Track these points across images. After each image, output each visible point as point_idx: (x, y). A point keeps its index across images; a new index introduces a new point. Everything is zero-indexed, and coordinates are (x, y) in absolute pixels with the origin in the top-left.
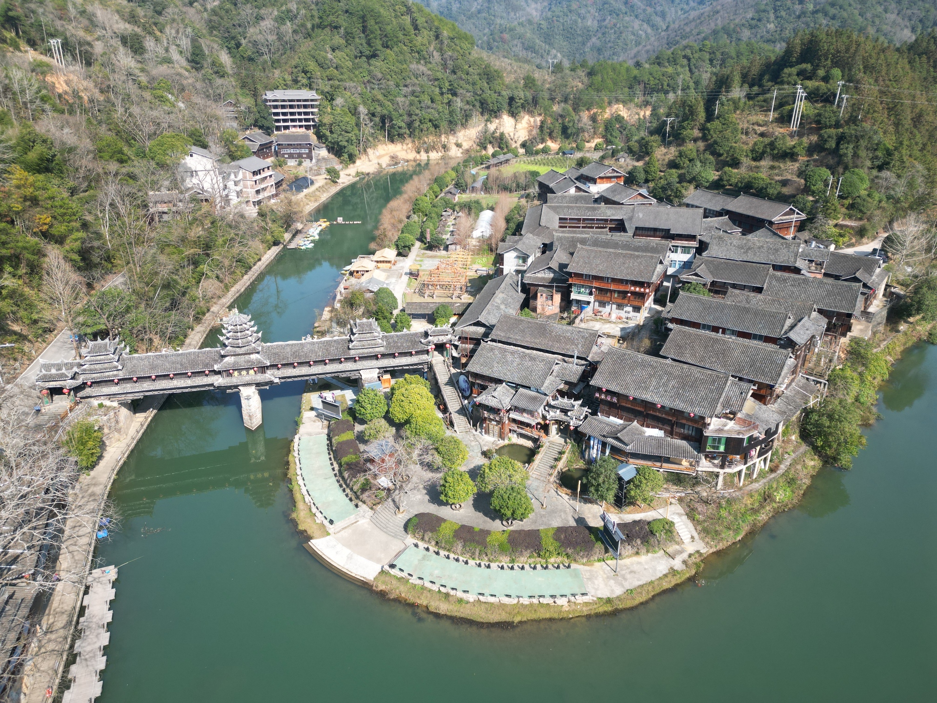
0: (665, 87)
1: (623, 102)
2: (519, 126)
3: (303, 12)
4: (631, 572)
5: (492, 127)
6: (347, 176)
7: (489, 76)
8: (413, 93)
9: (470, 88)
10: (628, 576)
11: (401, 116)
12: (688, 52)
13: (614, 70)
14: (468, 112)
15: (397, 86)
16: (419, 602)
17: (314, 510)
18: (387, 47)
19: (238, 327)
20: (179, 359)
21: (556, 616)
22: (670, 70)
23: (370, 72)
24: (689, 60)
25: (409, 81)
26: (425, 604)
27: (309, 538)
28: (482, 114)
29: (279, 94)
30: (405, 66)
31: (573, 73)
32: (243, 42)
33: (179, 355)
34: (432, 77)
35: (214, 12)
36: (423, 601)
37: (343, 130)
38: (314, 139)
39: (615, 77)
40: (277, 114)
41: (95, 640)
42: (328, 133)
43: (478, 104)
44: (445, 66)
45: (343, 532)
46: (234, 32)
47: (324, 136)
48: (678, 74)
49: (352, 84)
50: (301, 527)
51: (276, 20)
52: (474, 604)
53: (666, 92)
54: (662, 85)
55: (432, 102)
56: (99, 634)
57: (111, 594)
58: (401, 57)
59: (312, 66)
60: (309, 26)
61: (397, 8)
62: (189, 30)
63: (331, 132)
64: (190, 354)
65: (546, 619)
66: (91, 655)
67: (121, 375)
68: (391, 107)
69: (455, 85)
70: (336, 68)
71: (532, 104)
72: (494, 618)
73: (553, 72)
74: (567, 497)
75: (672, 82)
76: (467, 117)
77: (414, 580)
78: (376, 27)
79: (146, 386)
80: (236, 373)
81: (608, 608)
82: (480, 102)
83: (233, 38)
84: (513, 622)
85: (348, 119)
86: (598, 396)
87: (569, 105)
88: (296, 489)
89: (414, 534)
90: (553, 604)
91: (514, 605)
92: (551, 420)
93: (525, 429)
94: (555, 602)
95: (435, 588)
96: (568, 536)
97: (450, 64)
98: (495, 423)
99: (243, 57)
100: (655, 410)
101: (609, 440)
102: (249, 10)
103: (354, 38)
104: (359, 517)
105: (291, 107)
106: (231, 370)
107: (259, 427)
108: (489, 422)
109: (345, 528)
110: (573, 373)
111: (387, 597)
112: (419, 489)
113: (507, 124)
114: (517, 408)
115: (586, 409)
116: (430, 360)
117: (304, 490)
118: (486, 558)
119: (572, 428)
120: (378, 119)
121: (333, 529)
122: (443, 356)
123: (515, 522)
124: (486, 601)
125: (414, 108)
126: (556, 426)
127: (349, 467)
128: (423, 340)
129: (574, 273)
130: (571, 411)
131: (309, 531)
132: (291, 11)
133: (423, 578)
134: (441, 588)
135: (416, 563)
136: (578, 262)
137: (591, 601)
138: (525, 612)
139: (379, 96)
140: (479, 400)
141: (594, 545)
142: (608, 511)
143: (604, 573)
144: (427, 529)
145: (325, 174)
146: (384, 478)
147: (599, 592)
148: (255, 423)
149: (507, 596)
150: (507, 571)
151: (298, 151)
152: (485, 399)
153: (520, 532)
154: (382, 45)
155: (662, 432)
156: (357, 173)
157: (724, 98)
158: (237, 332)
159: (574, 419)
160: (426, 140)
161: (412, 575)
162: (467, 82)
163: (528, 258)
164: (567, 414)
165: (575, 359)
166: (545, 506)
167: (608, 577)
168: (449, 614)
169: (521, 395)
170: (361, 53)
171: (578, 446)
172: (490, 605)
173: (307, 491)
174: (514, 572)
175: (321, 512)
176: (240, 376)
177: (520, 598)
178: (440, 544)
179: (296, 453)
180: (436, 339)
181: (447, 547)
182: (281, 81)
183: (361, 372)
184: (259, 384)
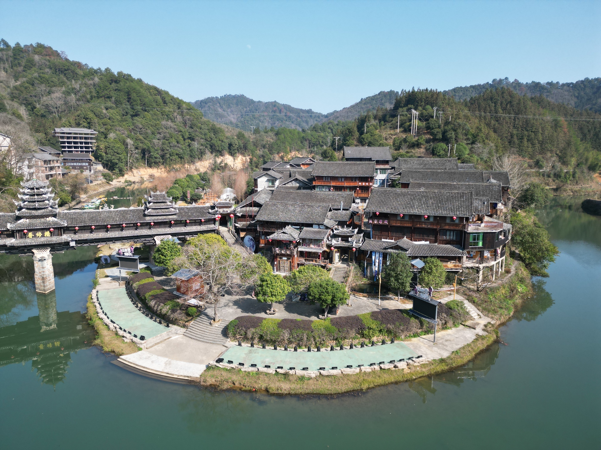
0: (321, 143)
1: (298, 150)
2: (236, 161)
3: (84, 89)
4: (447, 341)
5: (219, 160)
6: (117, 182)
7: (215, 130)
8: (164, 138)
9: (203, 137)
10: (446, 343)
11: (156, 150)
12: (331, 125)
13: (290, 132)
14: (202, 151)
15: (153, 133)
16: (257, 386)
17: (121, 333)
18: (146, 111)
19: (36, 190)
21: (400, 379)
22: (322, 134)
23: (133, 124)
24: (332, 130)
25: (161, 130)
26: (263, 386)
27: (118, 355)
28: (212, 153)
29: (66, 130)
30: (158, 122)
31: (266, 134)
32: (38, 106)
34: (177, 129)
35: (16, 88)
36: (262, 384)
37: (115, 152)
38: (93, 158)
39: (292, 136)
40: (64, 143)
42: (104, 154)
43: (209, 146)
44: (185, 124)
45: (156, 347)
46: (30, 100)
47: (101, 156)
48: (327, 137)
49: (121, 128)
50: (106, 349)
51: (64, 93)
52: (316, 378)
53: (322, 146)
54: (319, 142)
55: (178, 142)
58: (155, 117)
59: (91, 115)
60: (89, 97)
61: (151, 91)
63: (106, 153)
65: (392, 383)
68: (149, 145)
69: (193, 135)
70: (109, 119)
71: (243, 149)
72: (343, 387)
73: (254, 133)
74: (365, 299)
75: (324, 141)
76: (202, 153)
77: (247, 368)
78: (138, 98)
80: (30, 235)
81: (444, 367)
82: (210, 145)
83: (30, 104)
84: (362, 390)
85: (119, 146)
86: (371, 222)
87: (266, 150)
88: (97, 322)
89: (234, 336)
90: (394, 369)
91: (357, 374)
92: (335, 247)
93: (312, 260)
94: (395, 367)
95: (271, 371)
96: (384, 316)
97: (189, 123)
98: (286, 258)
99: (37, 115)
100: (421, 223)
101: (389, 250)
102: (43, 87)
103: (121, 104)
104: (172, 334)
105: (75, 138)
106: (25, 231)
107: (53, 292)
108: (281, 258)
109: (158, 343)
110: (344, 215)
111: (219, 389)
112: (229, 306)
113: (228, 159)
114: (305, 241)
115: (362, 235)
116: (217, 228)
117: (108, 321)
118: (314, 342)
119: (354, 249)
120: (140, 151)
121: (145, 344)
122: (227, 227)
123: (329, 315)
124: (329, 374)
125: (166, 146)
126: (338, 254)
127: (155, 297)
128: (210, 211)
129: (317, 176)
130: (351, 236)
131: (117, 350)
132: (75, 89)
133: (256, 365)
134: (278, 370)
135: (244, 356)
136: (318, 170)
137: (427, 362)
138: (370, 379)
139: (141, 137)
140: (271, 237)
141: (409, 320)
142: (404, 303)
143: (424, 344)
144: (249, 326)
145: (101, 180)
146: (193, 300)
147: (429, 356)
148: (48, 287)
149: (348, 367)
150: (338, 351)
151: (80, 164)
152: (277, 235)
153: (340, 318)
154: (142, 109)
155: (428, 243)
156: (126, 181)
157: (368, 124)
158: (34, 195)
159: (354, 243)
160: (175, 166)
161: (243, 364)
162: (201, 133)
163: (276, 181)
164: (347, 241)
165: (342, 209)
166: (350, 305)
167: (429, 346)
168: (293, 392)
169: (307, 231)
170: (127, 113)
171: (360, 266)
172: (333, 378)
173: (112, 321)
174: (344, 351)
175: (130, 333)
176: (35, 236)
177: (362, 367)
178: (265, 337)
179: (95, 300)
180: (221, 211)
181: (273, 338)
182: (67, 123)
183: (155, 238)
184: (54, 247)
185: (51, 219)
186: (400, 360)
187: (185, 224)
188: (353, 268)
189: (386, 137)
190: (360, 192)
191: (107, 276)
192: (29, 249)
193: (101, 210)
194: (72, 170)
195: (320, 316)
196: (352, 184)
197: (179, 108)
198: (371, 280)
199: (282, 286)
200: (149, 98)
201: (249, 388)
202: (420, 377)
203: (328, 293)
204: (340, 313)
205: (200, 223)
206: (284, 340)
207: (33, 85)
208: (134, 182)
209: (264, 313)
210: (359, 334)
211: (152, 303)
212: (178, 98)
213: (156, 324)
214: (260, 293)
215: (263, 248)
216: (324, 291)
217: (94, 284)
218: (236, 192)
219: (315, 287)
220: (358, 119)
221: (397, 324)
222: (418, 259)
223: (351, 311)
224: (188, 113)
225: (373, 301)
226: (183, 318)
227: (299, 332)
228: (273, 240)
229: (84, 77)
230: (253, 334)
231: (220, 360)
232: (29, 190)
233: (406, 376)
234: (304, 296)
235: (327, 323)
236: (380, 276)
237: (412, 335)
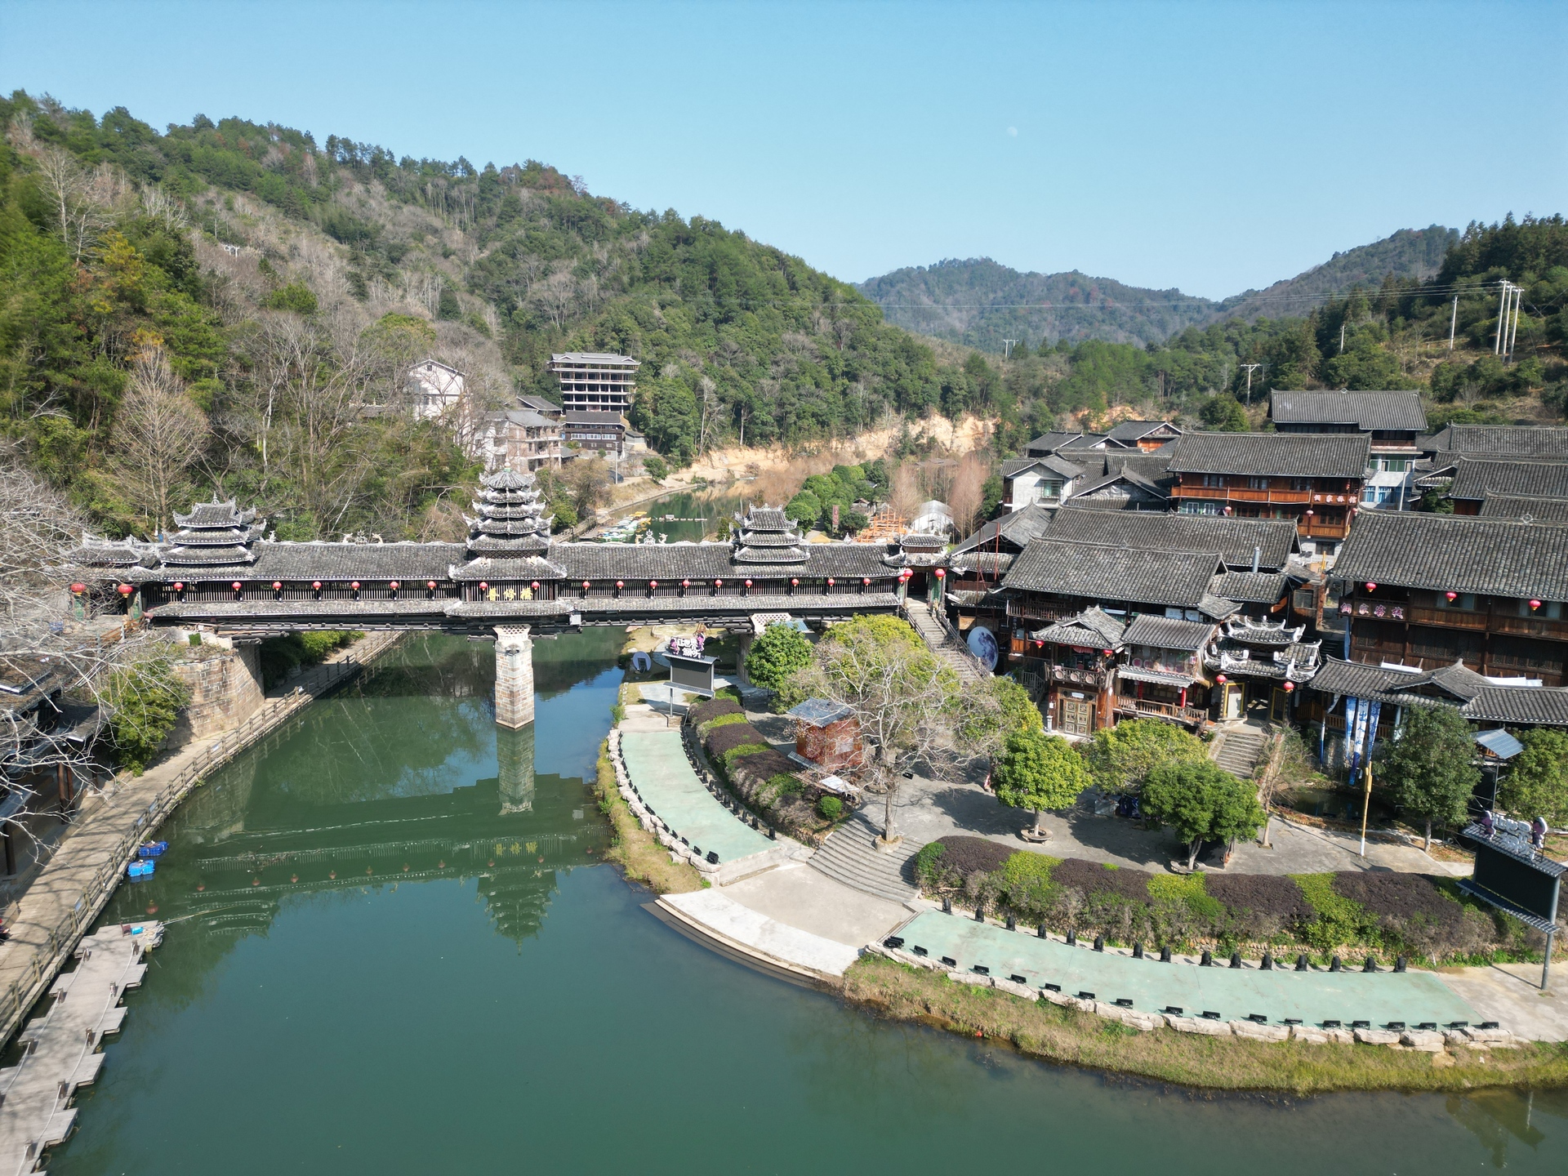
0: (1200, 380)
1: (1131, 402)
2: (960, 432)
3: (617, 261)
5: (914, 430)
6: (677, 482)
7: (910, 353)
8: (787, 374)
9: (880, 370)
11: (767, 405)
12: (1233, 332)
13: (1113, 354)
14: (875, 405)
15: (762, 364)
16: (987, 1026)
17: (666, 838)
18: (748, 308)
19: (508, 494)
20: (375, 556)
21: (1420, 1079)
22: (1206, 357)
23: (719, 341)
24: (1236, 344)
25: (780, 356)
26: (1005, 1028)
27: (657, 892)
28: (898, 411)
29: (575, 358)
30: (774, 335)
31: (1044, 359)
32: (521, 304)
33: (376, 550)
34: (817, 353)
35: (480, 265)
36: (1001, 1023)
37: (675, 410)
38: (626, 423)
39: (1116, 363)
40: (568, 387)
41: (56, 1069)
42: (650, 414)
43: (892, 394)
44: (838, 338)
45: (741, 884)
46: (506, 290)
47: (644, 418)
48: (1221, 363)
49: (690, 352)
50: (632, 873)
51: (574, 273)
52: (1155, 1035)
53: (1203, 389)
54: (1196, 378)
55: (817, 385)
56: (71, 1055)
57: (134, 973)
58: (769, 323)
59: (628, 322)
60: (626, 279)
61: (764, 259)
62: (439, 280)
63: (655, 412)
64: (399, 549)
65: (1391, 1088)
66: (33, 1104)
67: (249, 574)
68: (751, 391)
69: (855, 365)
70: (667, 330)
71: (980, 400)
72: (1233, 1074)
73: (1011, 358)
74: (1316, 831)
75: (1211, 375)
76: (874, 412)
77: (961, 973)
78: (732, 278)
79: (300, 606)
80: (493, 593)
82: (896, 391)
83: (505, 300)
84: (1292, 1091)
85: (684, 394)
86: (1349, 611)
87: (1042, 402)
88: (617, 807)
89: (933, 883)
90: (1400, 1047)
91: (1281, 1043)
92: (1230, 677)
93: (1159, 708)
94: (1404, 1042)
95: (1029, 992)
96: (1376, 890)
97: (846, 336)
98: (1081, 696)
99: (519, 325)
100: (1517, 622)
101: (1405, 697)
102: (534, 261)
103: (695, 294)
104: (781, 857)
105: (592, 376)
106: (483, 584)
107: (529, 727)
108: (1066, 694)
109: (748, 876)
110: (1262, 585)
111: (888, 1015)
112: (923, 806)
113: (939, 427)
114: (1138, 653)
115: (1316, 646)
116: (901, 602)
117: (639, 808)
118: (1151, 935)
119: (1289, 685)
120: (729, 406)
121: (717, 874)
122: (926, 602)
123: (1201, 865)
124: (1193, 1029)
125: (788, 395)
126: (1239, 696)
127: (745, 761)
128: (887, 557)
129: (1183, 473)
130: (1282, 648)
131: (656, 879)
132: (598, 262)
133: (986, 970)
134: (1047, 993)
135: (958, 941)
136: (1189, 457)
137: (1515, 1046)
138: (1321, 1064)
139: (733, 373)
140: (1042, 635)
141: (1460, 910)
142: (1446, 859)
143: (1508, 989)
144: (973, 864)
145: (641, 474)
146: (834, 777)
147: (1522, 1029)
148: (521, 714)
149: (1253, 1018)
150: (1222, 969)
151: (599, 437)
152: (1060, 631)
153: (1235, 877)
154: (740, 305)
155: (1537, 683)
156: (695, 480)
157: (1353, 325)
158: (504, 505)
159: (1291, 667)
160: (807, 445)
161: (952, 963)
162: (875, 361)
163: (1064, 483)
164: (1269, 661)
165: (1256, 570)
166: (1267, 844)
167: (1525, 999)
168: (1087, 1061)
169: (1146, 625)
170: (705, 315)
171: (1304, 735)
172: (1206, 1042)
173: (647, 808)
174: (1242, 972)
175: (685, 841)
176: (502, 598)
177: (1296, 1027)
178: (1014, 900)
179: (615, 755)
180: (914, 558)
181: (1037, 906)
182: (579, 342)
183: (754, 618)
184: (538, 625)
185: (535, 561)
186: (1423, 1026)
187: (824, 588)
188: (1281, 739)
189: (1410, 362)
190: (1315, 521)
191: (643, 701)
192: (486, 625)
193: (638, 544)
194: (583, 451)
195: (1175, 865)
196: (1292, 499)
197: (826, 299)
198: (1338, 778)
199: (1068, 768)
200: (757, 277)
201: (967, 1028)
202: (1488, 1087)
203: (1201, 802)
204: (1236, 863)
205: (860, 587)
206: (1065, 914)
207: (513, 256)
208: (712, 482)
209: (1013, 835)
210: (1291, 930)
211: (739, 776)
212: (824, 275)
213: (745, 827)
214: (1005, 782)
215: (1018, 662)
216: (1190, 795)
217: (615, 717)
218: (954, 514)
219: (1164, 782)
220: (1321, 312)
221: (1419, 917)
222: (1501, 732)
223: (1270, 861)
224: (845, 312)
225: (1343, 841)
226: (810, 821)
227: (1112, 899)
228: (1046, 644)
229: (619, 233)
230: (983, 887)
231: (894, 942)
232: (495, 494)
233: (1438, 1075)
234: (1131, 804)
235: (1194, 886)
236: (1368, 771)
237: (1466, 956)
